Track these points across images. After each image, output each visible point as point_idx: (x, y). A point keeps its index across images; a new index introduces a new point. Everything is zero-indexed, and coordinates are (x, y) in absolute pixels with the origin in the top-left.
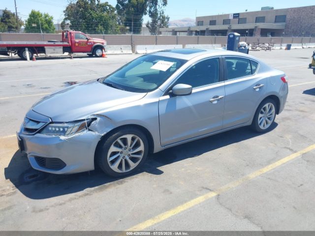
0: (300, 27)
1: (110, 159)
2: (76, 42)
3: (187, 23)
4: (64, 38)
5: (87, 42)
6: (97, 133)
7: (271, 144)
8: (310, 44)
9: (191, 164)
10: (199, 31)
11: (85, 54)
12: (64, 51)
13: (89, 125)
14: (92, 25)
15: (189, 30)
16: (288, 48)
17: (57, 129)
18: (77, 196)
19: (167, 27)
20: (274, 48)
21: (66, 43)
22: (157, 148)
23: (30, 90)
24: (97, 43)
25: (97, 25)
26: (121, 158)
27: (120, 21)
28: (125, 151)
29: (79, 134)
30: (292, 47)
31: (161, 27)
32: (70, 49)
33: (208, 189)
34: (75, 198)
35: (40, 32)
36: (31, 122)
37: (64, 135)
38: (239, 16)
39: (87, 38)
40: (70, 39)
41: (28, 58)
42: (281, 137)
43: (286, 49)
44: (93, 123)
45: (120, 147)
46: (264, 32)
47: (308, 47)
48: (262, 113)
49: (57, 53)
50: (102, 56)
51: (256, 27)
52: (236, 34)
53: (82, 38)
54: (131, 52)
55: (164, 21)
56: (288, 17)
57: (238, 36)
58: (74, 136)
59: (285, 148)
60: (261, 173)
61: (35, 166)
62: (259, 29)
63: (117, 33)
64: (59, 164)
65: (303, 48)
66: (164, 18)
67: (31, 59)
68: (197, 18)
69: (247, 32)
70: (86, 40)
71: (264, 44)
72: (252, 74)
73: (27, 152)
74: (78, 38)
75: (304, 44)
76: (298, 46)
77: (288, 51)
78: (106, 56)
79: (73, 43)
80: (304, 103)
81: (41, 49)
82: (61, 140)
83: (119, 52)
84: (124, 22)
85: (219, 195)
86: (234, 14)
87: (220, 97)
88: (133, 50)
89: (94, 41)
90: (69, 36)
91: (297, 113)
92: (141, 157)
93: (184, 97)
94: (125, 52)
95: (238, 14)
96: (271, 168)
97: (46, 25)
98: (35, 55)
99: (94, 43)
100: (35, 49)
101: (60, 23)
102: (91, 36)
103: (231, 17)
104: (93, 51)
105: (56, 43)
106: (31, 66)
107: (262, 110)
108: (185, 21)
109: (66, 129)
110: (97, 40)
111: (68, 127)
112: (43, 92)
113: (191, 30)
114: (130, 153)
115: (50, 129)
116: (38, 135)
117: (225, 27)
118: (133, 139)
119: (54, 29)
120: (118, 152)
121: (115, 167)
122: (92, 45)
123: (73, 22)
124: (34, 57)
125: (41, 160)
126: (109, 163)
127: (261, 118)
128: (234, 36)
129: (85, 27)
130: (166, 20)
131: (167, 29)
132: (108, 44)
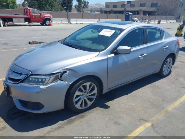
0: (165, 10)
1: (75, 100)
2: (33, 16)
3: (98, 6)
4: (25, 12)
5: (40, 16)
6: (66, 82)
7: (172, 85)
8: (171, 20)
9: (127, 101)
10: (108, 11)
11: (39, 23)
12: (25, 21)
13: (61, 77)
14: (42, 5)
15: (101, 10)
16: (159, 22)
17: (37, 80)
18: (53, 129)
19: (87, 8)
20: (151, 22)
21: (26, 16)
22: (105, 90)
23: (5, 47)
24: (47, 16)
25: (45, 5)
26: (82, 99)
27: (59, 3)
28: (85, 94)
29: (54, 83)
30: (161, 22)
31: (83, 8)
32: (29, 20)
33: (144, 120)
34: (52, 131)
35: (9, 9)
36: (14, 73)
37: (43, 85)
38: (130, 3)
39: (40, 13)
40: (29, 14)
41: (2, 25)
42: (177, 80)
43: (158, 23)
44: (64, 75)
45: (82, 91)
46: (145, 13)
47: (170, 22)
48: (165, 64)
49: (21, 22)
50: (50, 25)
51: (140, 10)
52: (130, 13)
53: (36, 13)
54: (67, 23)
55: (86, 4)
56: (159, 4)
57: (131, 15)
58: (50, 85)
59: (182, 87)
60: (174, 107)
61: (19, 107)
62: (142, 11)
63: (58, 11)
64: (38, 106)
65: (167, 23)
66: (85, 2)
67: (4, 26)
68: (106, 3)
69: (136, 12)
70: (40, 15)
71: (145, 20)
72: (161, 39)
73: (12, 96)
74: (34, 13)
75: (167, 21)
76: (164, 21)
77: (159, 24)
78: (52, 25)
79: (31, 16)
80: (181, 57)
81: (10, 19)
82: (41, 88)
83: (60, 22)
84: (61, 4)
85: (153, 125)
86: (128, 2)
87: (145, 55)
88: (69, 21)
89: (45, 15)
90: (28, 11)
91: (180, 63)
92: (95, 97)
93: (123, 55)
94: (63, 22)
95: (130, 1)
96: (179, 103)
97: (12, 5)
98: (6, 23)
99: (45, 16)
100: (6, 19)
101: (22, 3)
102: (42, 12)
103: (126, 3)
104: (44, 22)
105: (20, 16)
106: (4, 31)
107: (166, 63)
108: (98, 5)
109: (44, 80)
110: (47, 15)
111: (45, 79)
112: (15, 48)
113: (102, 10)
114: (88, 95)
115: (31, 79)
116: (22, 84)
117: (122, 9)
118: (90, 85)
119: (17, 7)
120: (80, 95)
121: (78, 106)
122: (43, 18)
123: (30, 2)
124: (6, 24)
125: (24, 103)
126: (74, 103)
127: (164, 68)
128: (129, 15)
129: (38, 6)
130: (87, 4)
131: (88, 9)
132: (53, 17)
